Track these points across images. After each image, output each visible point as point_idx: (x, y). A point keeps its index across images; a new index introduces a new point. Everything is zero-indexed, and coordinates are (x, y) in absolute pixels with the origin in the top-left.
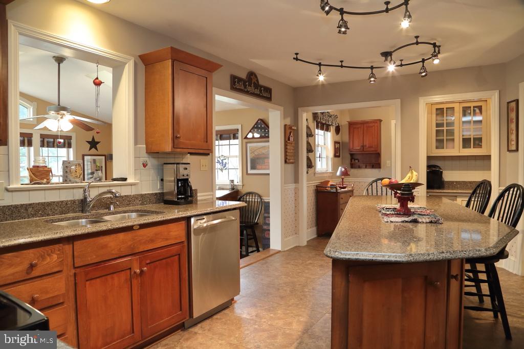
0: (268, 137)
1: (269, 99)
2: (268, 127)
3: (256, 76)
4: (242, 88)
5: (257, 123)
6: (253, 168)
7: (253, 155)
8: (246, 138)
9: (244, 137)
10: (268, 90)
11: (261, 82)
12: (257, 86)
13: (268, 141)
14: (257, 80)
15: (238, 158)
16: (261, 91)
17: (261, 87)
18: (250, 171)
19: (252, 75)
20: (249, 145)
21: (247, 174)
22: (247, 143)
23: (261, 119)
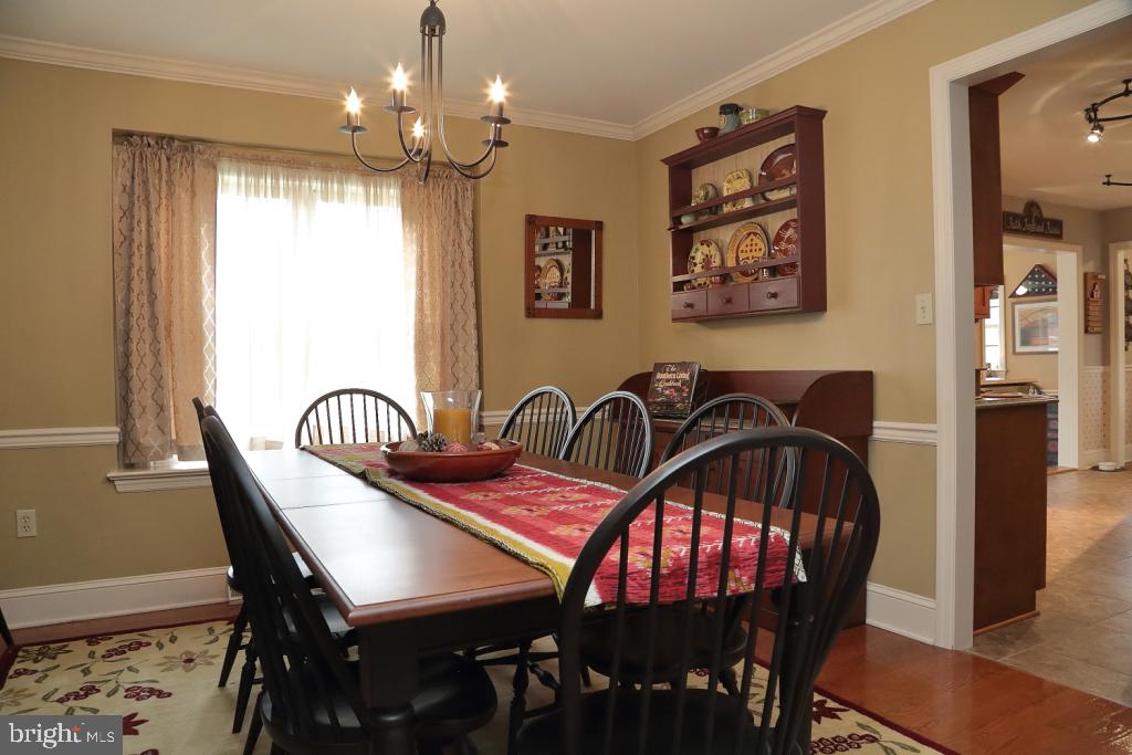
0: (1055, 292)
1: (1058, 237)
2: (1056, 280)
3: (1038, 208)
4: (1019, 227)
5: (1032, 272)
6: (1024, 343)
7: (1025, 322)
8: (1014, 295)
9: (1009, 293)
10: (1058, 224)
11: (1047, 214)
12: (1040, 220)
13: (1055, 300)
14: (1040, 213)
15: (998, 329)
16: (1046, 226)
17: (1046, 220)
18: (1019, 349)
19: (1032, 206)
20: (1017, 307)
21: (1014, 353)
22: (1014, 304)
23: (1040, 266)
